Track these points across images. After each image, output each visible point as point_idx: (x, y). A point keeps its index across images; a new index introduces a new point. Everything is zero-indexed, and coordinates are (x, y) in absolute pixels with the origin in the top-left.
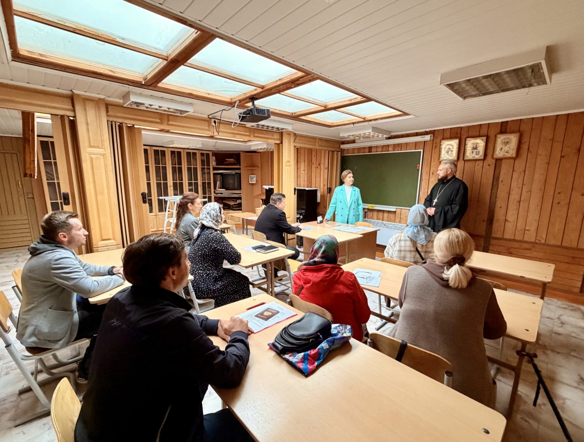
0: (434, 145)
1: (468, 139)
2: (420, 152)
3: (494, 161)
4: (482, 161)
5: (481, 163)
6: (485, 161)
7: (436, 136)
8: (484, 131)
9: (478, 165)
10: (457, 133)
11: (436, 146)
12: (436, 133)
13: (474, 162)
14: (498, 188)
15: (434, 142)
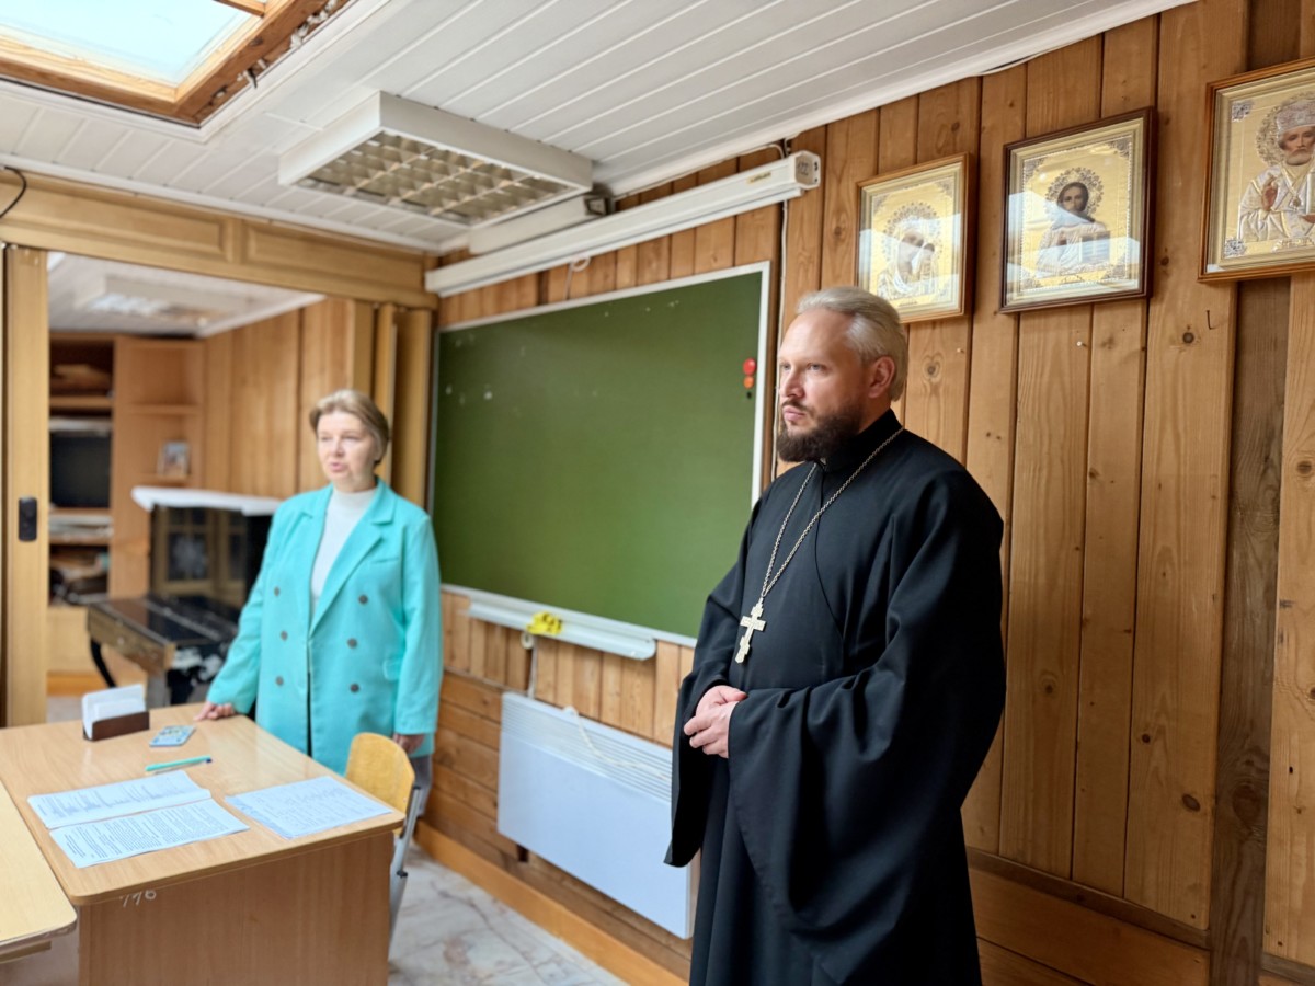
0: (831, 226)
1: (1021, 153)
2: (759, 275)
3: (1221, 303)
4: (1138, 310)
5: (1126, 323)
6: (1155, 309)
7: (838, 165)
8: (1128, 80)
9: (1110, 343)
10: (956, 127)
11: (838, 232)
12: (838, 141)
13: (1081, 319)
14: (1277, 521)
15: (831, 206)
